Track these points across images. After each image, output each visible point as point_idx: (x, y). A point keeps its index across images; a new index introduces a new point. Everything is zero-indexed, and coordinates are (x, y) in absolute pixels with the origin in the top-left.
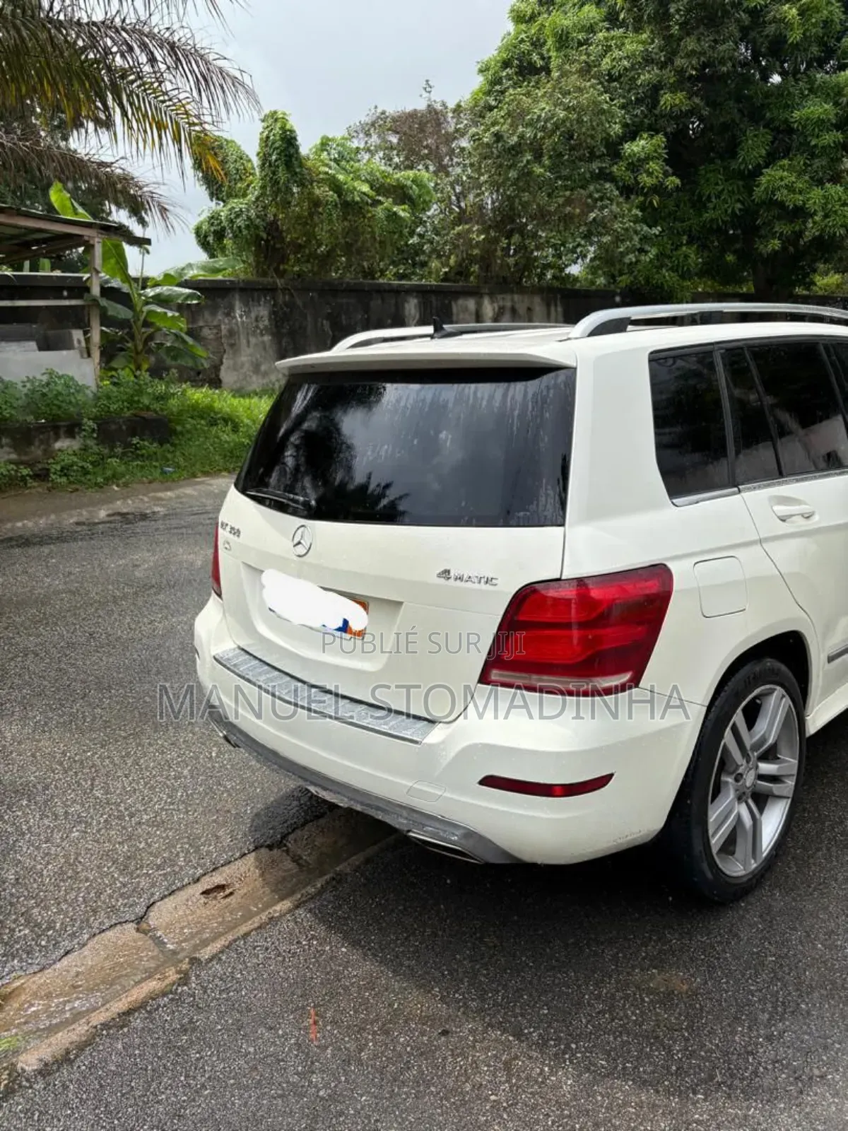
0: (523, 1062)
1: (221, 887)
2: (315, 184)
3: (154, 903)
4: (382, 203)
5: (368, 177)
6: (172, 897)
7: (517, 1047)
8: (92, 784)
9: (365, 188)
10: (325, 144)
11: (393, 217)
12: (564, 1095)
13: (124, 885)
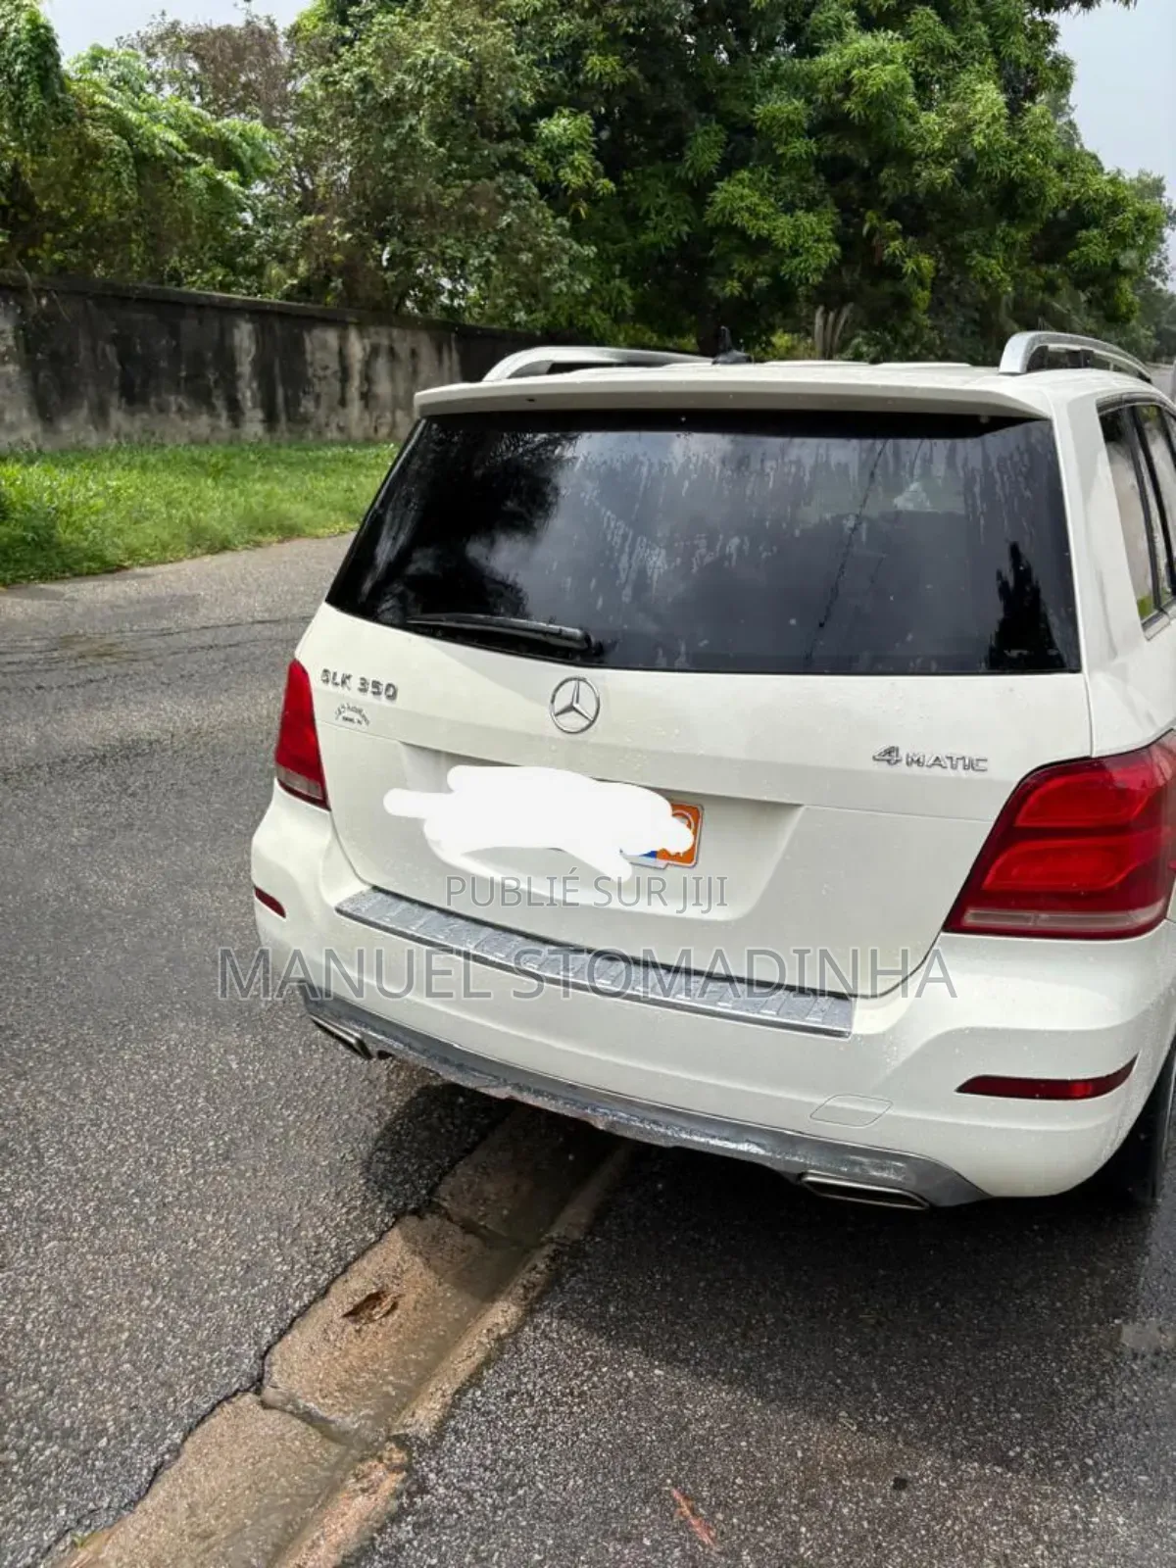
0: (1039, 1505)
1: (374, 1299)
2: (88, 121)
3: (269, 1348)
4: (196, 164)
5: (172, 121)
6: (295, 1332)
7: (1017, 1483)
8: (36, 1148)
9: (172, 137)
10: (96, 59)
11: (217, 188)
12: (1128, 1544)
13: (197, 1325)
